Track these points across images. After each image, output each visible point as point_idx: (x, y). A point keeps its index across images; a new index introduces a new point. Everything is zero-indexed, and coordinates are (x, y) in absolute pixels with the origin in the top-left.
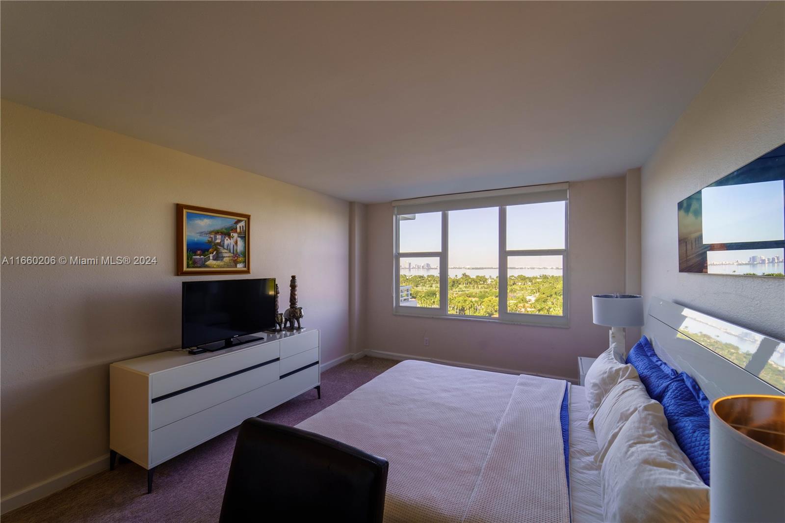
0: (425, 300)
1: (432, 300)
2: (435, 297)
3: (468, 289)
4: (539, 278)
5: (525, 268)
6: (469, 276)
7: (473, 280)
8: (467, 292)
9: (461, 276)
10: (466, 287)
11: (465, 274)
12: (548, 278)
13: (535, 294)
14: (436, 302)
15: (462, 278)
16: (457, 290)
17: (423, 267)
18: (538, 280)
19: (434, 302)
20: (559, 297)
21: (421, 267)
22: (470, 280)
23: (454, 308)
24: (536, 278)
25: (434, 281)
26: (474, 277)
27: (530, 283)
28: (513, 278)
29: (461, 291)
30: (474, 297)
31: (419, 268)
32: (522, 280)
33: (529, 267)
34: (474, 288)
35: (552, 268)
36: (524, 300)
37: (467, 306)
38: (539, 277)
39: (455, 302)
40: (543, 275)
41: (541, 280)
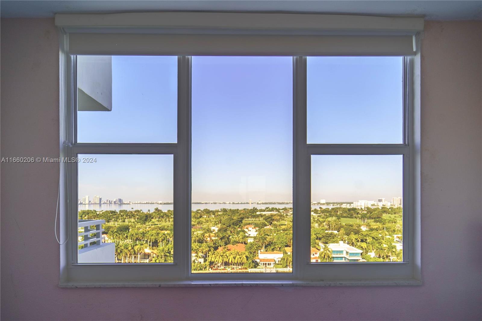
0: (118, 235)
1: (124, 234)
2: (127, 231)
3: (160, 223)
4: (220, 212)
5: (209, 203)
6: (161, 211)
7: (165, 214)
8: (160, 226)
9: (154, 211)
10: (158, 221)
11: (157, 208)
12: (227, 211)
13: (218, 225)
14: (129, 237)
15: (154, 212)
16: (150, 223)
17: (115, 202)
18: (219, 213)
19: (127, 237)
20: (236, 227)
21: (113, 203)
22: (162, 214)
23: (147, 241)
24: (218, 211)
25: (127, 216)
26: (166, 211)
27: (213, 216)
28: (200, 212)
29: (154, 225)
30: (166, 230)
31: (110, 203)
32: (207, 213)
33: (212, 202)
34: (166, 222)
35: (230, 203)
36: (209, 231)
37: (160, 239)
38: (220, 210)
39: (148, 235)
40: (223, 209)
41: (222, 213)
